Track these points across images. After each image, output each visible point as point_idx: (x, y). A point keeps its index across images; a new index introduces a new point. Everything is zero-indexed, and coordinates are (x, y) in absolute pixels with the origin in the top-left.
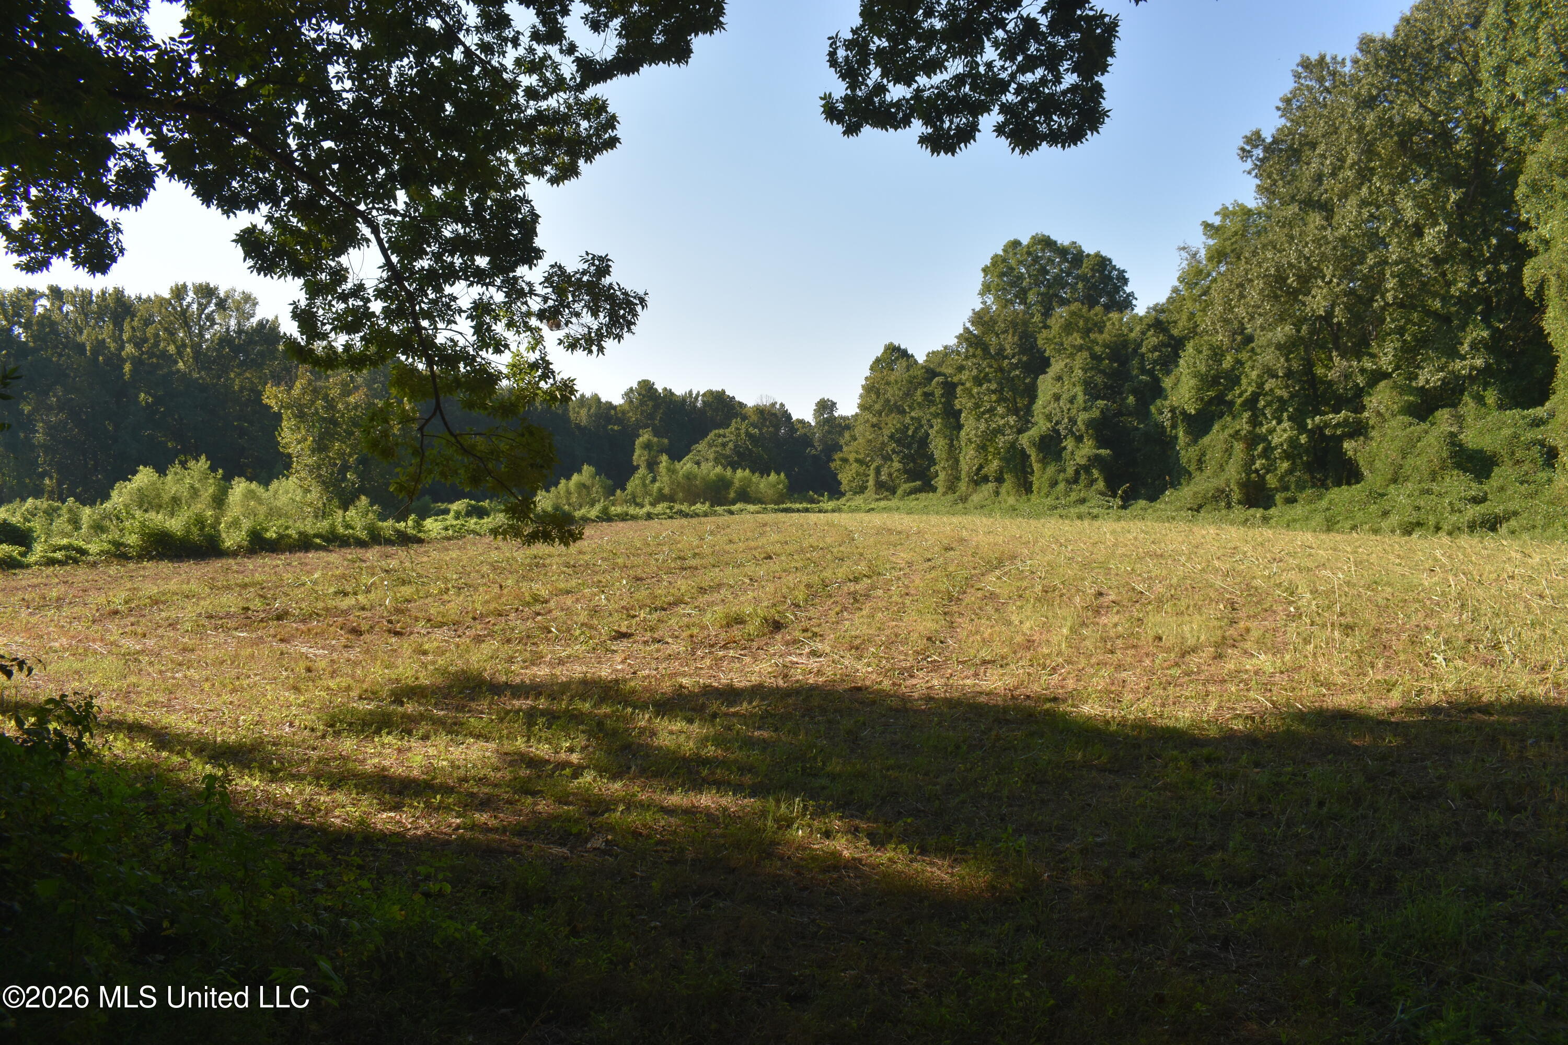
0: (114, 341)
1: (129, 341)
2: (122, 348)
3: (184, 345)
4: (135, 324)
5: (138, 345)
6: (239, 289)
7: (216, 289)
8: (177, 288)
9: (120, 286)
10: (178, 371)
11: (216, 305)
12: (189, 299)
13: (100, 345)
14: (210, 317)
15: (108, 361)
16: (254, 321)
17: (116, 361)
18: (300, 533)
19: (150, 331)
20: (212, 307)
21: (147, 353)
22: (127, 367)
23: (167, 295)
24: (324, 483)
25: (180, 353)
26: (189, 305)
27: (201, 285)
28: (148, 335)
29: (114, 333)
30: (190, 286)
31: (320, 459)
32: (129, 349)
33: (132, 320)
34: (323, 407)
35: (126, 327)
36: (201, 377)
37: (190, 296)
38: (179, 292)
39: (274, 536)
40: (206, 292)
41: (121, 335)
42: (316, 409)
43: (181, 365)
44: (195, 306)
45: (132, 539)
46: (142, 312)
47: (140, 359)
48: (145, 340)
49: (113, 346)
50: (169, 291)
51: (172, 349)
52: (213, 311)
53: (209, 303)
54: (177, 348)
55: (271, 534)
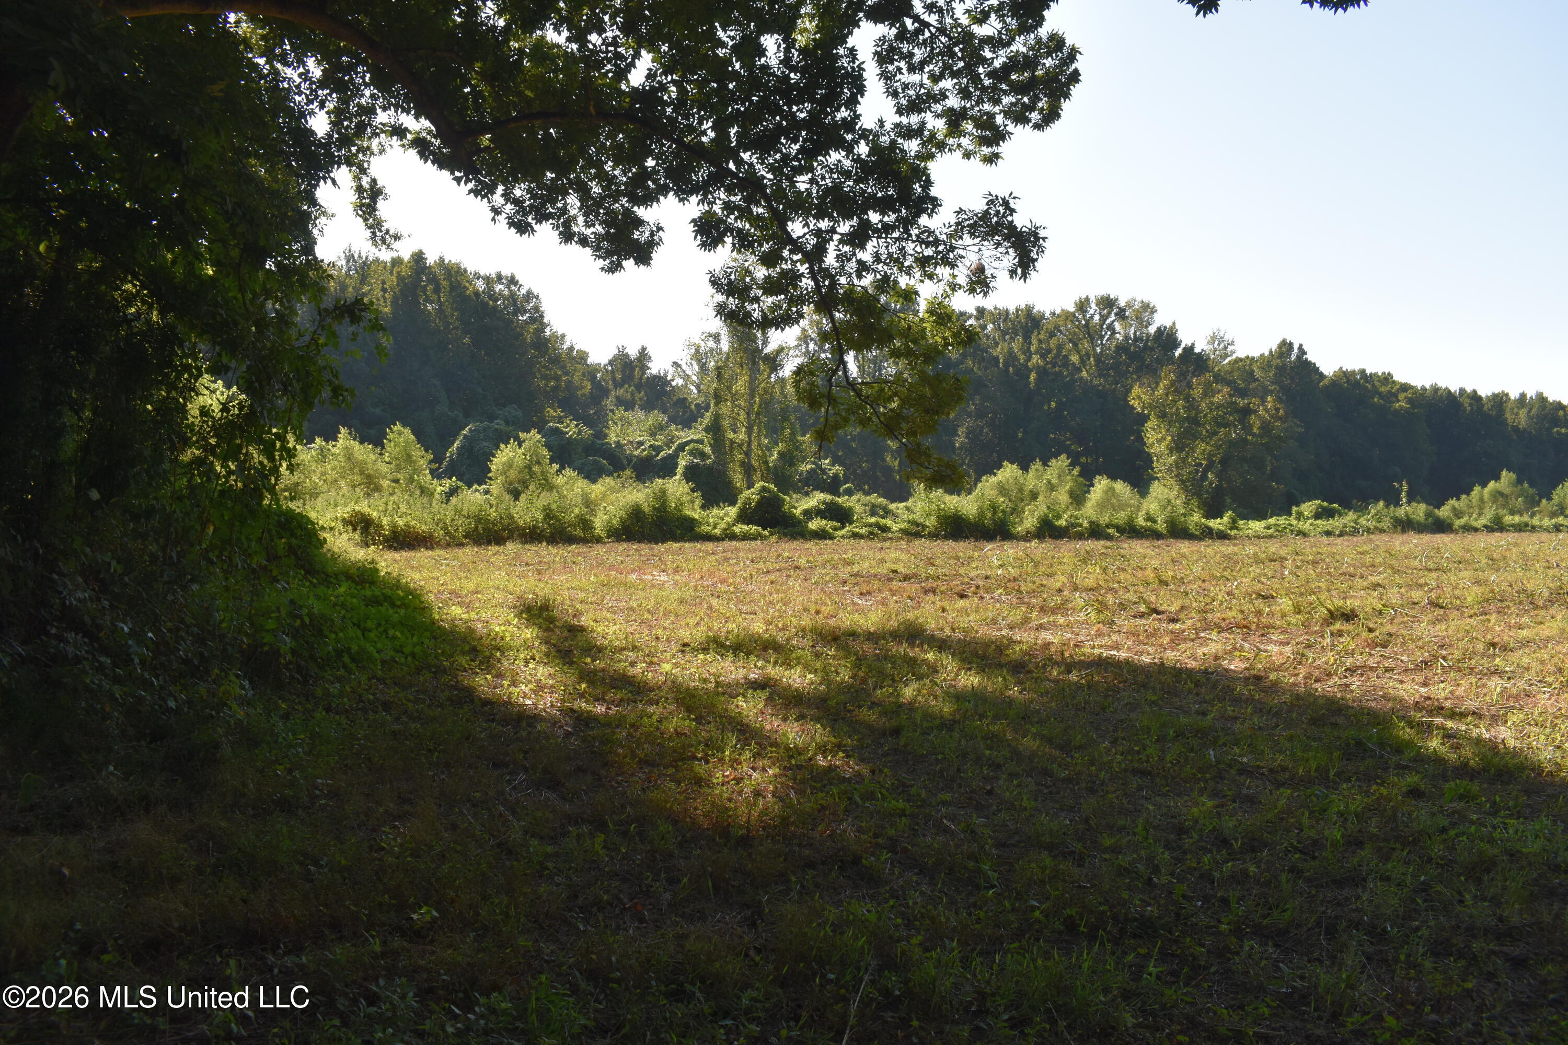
0: (1024, 353)
1: (1036, 352)
2: (1029, 359)
3: (1088, 355)
4: (1041, 336)
5: (1043, 356)
6: (1139, 299)
7: (1117, 300)
8: (1081, 301)
9: (1030, 303)
10: (1081, 379)
11: (1116, 314)
12: (1092, 312)
13: (1011, 357)
14: (1111, 328)
15: (1018, 372)
16: (1152, 330)
17: (1024, 371)
18: (1091, 523)
19: (1053, 342)
20: (1112, 317)
21: (1051, 362)
22: (1033, 376)
23: (1071, 308)
24: (1183, 482)
25: (1083, 361)
26: (1092, 317)
27: (1102, 297)
28: (1052, 346)
29: (1023, 345)
30: (1092, 299)
31: (1180, 458)
32: (1035, 359)
33: (1039, 333)
34: (1184, 407)
35: (1034, 340)
36: (1101, 384)
37: (1093, 308)
38: (1082, 305)
39: (1064, 523)
40: (1107, 303)
41: (1029, 348)
42: (1178, 409)
43: (1084, 374)
44: (1097, 318)
45: (931, 522)
46: (1047, 326)
47: (1044, 369)
48: (1049, 351)
49: (1022, 358)
50: (1073, 305)
51: (1075, 358)
52: (1113, 322)
53: (1109, 313)
54: (1081, 358)
55: (1062, 523)
